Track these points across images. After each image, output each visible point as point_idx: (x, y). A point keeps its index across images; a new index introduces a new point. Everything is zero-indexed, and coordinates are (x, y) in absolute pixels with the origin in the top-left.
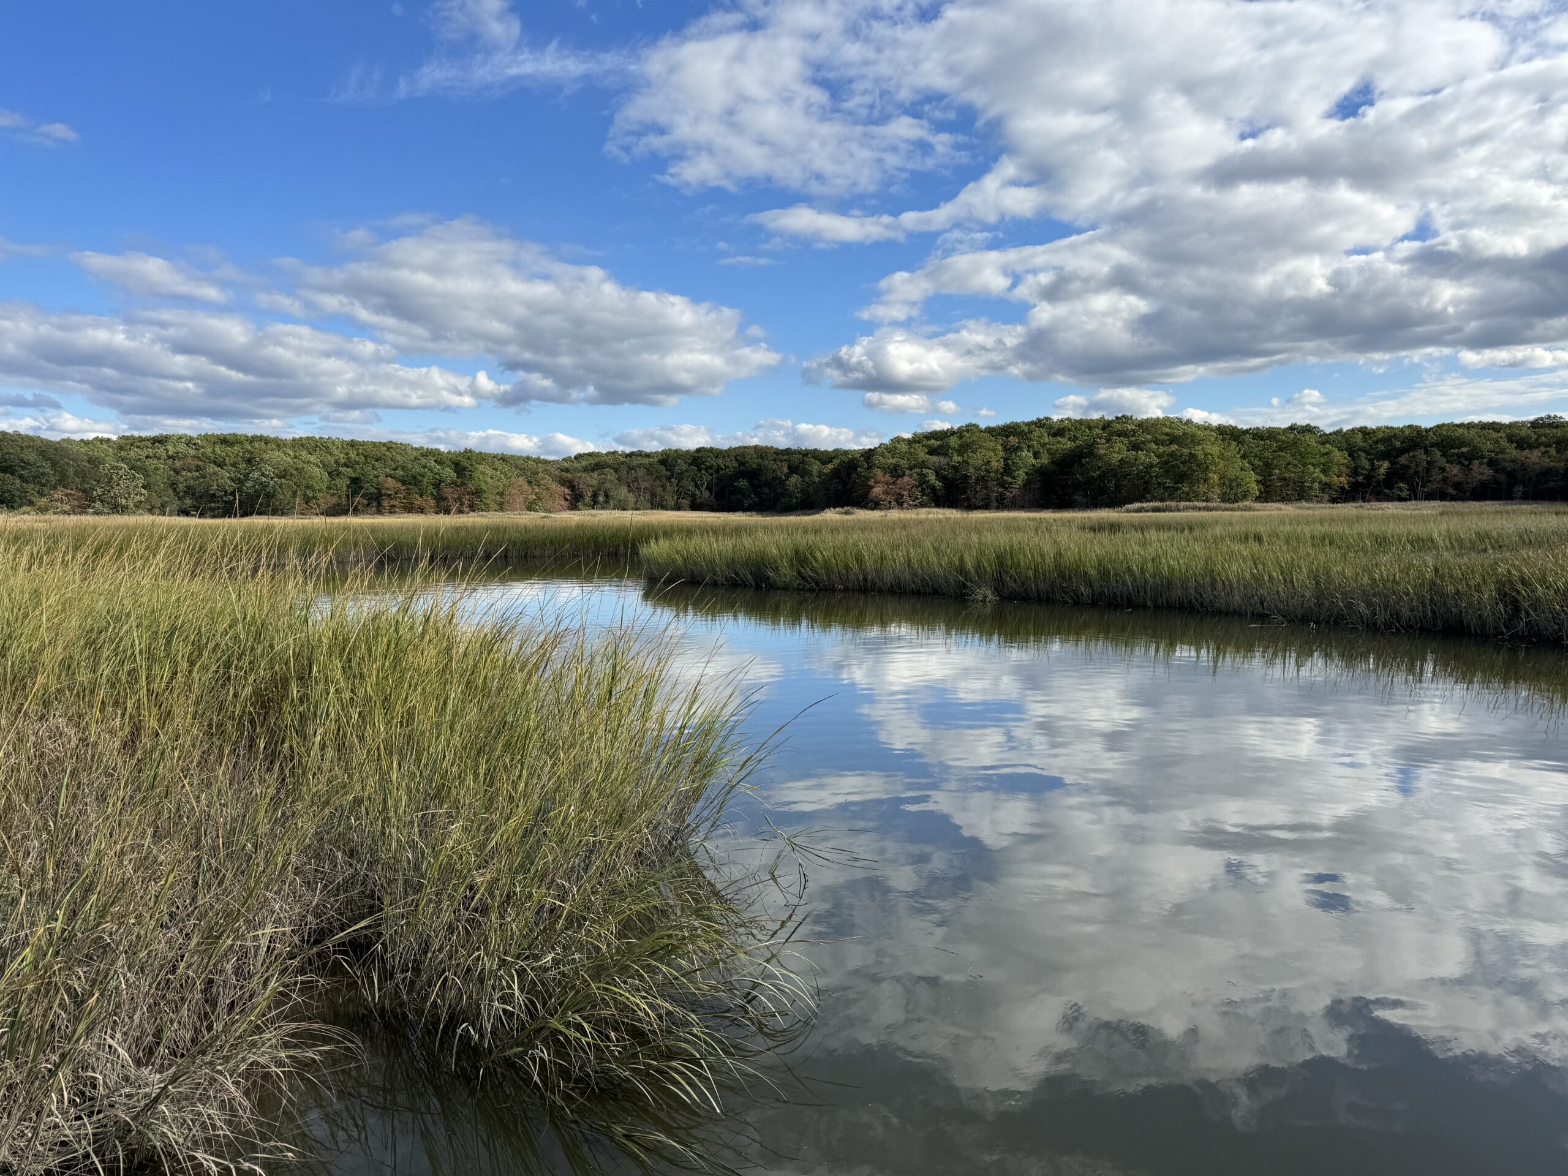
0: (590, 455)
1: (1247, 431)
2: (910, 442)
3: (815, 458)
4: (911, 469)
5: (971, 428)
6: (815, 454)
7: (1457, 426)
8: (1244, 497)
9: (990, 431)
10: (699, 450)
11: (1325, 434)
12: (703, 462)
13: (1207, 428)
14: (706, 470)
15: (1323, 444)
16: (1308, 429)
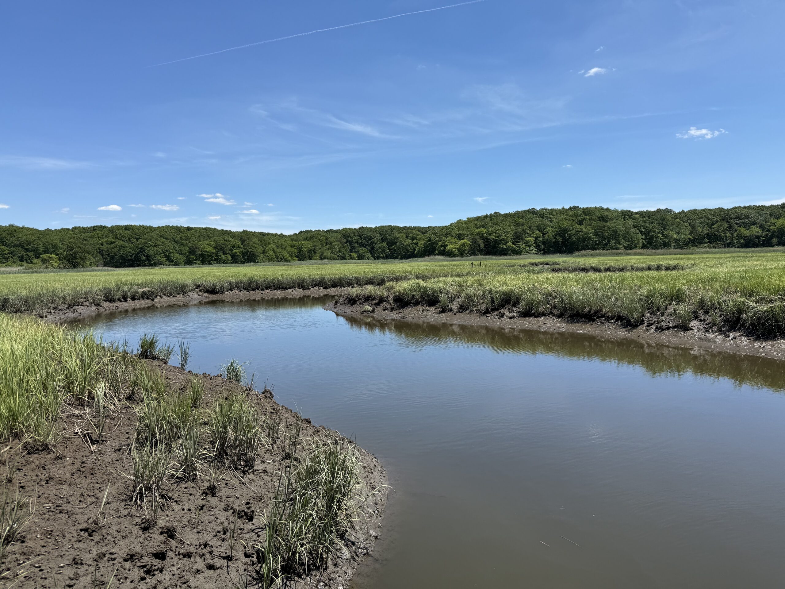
0: (307, 232)
1: (636, 213)
2: (466, 223)
3: (419, 231)
4: (467, 236)
5: (497, 214)
6: (419, 229)
7: (742, 208)
8: (635, 247)
9: (506, 216)
10: (360, 228)
11: (675, 213)
12: (363, 235)
13: (616, 211)
14: (365, 238)
15: (675, 219)
16: (667, 211)
